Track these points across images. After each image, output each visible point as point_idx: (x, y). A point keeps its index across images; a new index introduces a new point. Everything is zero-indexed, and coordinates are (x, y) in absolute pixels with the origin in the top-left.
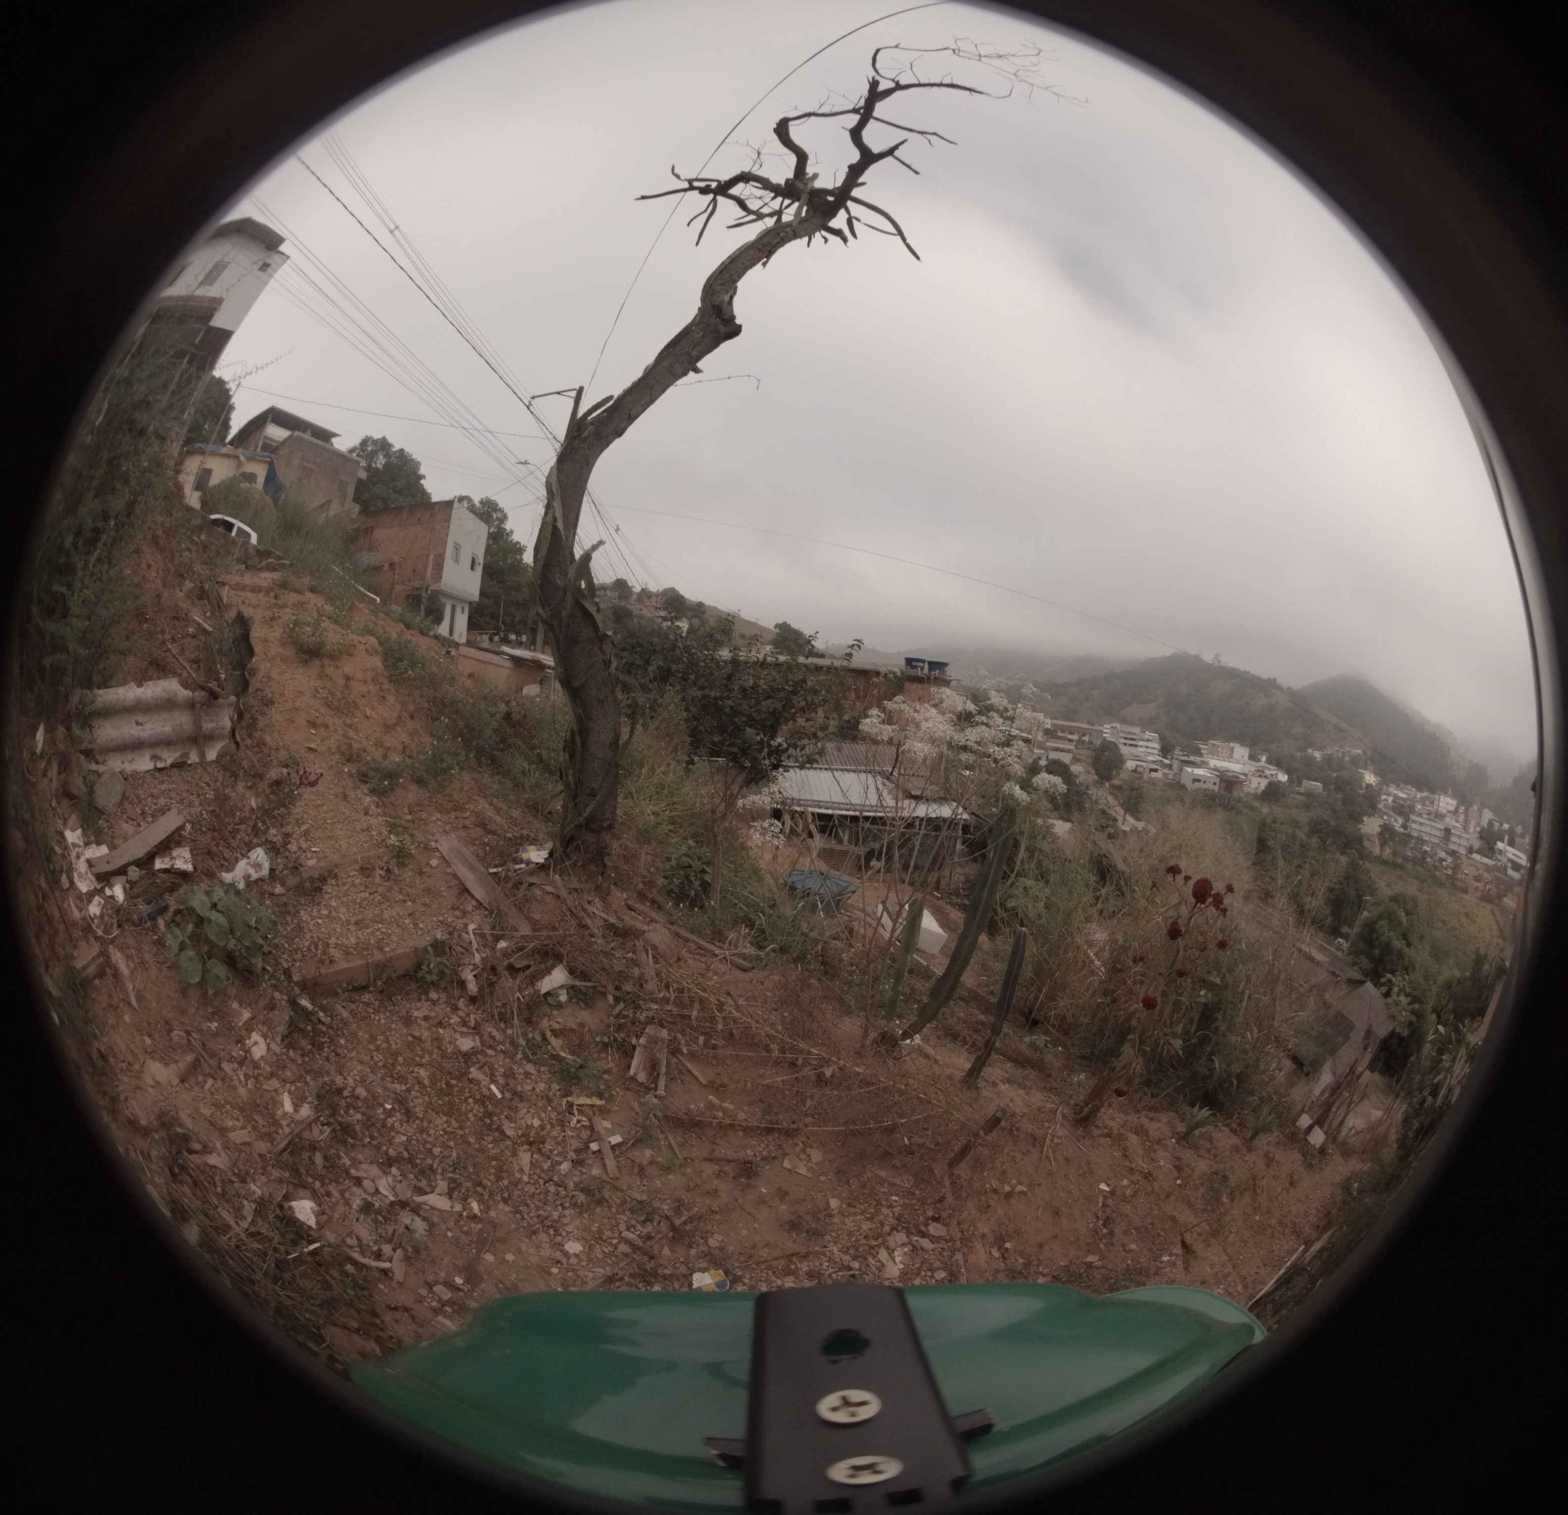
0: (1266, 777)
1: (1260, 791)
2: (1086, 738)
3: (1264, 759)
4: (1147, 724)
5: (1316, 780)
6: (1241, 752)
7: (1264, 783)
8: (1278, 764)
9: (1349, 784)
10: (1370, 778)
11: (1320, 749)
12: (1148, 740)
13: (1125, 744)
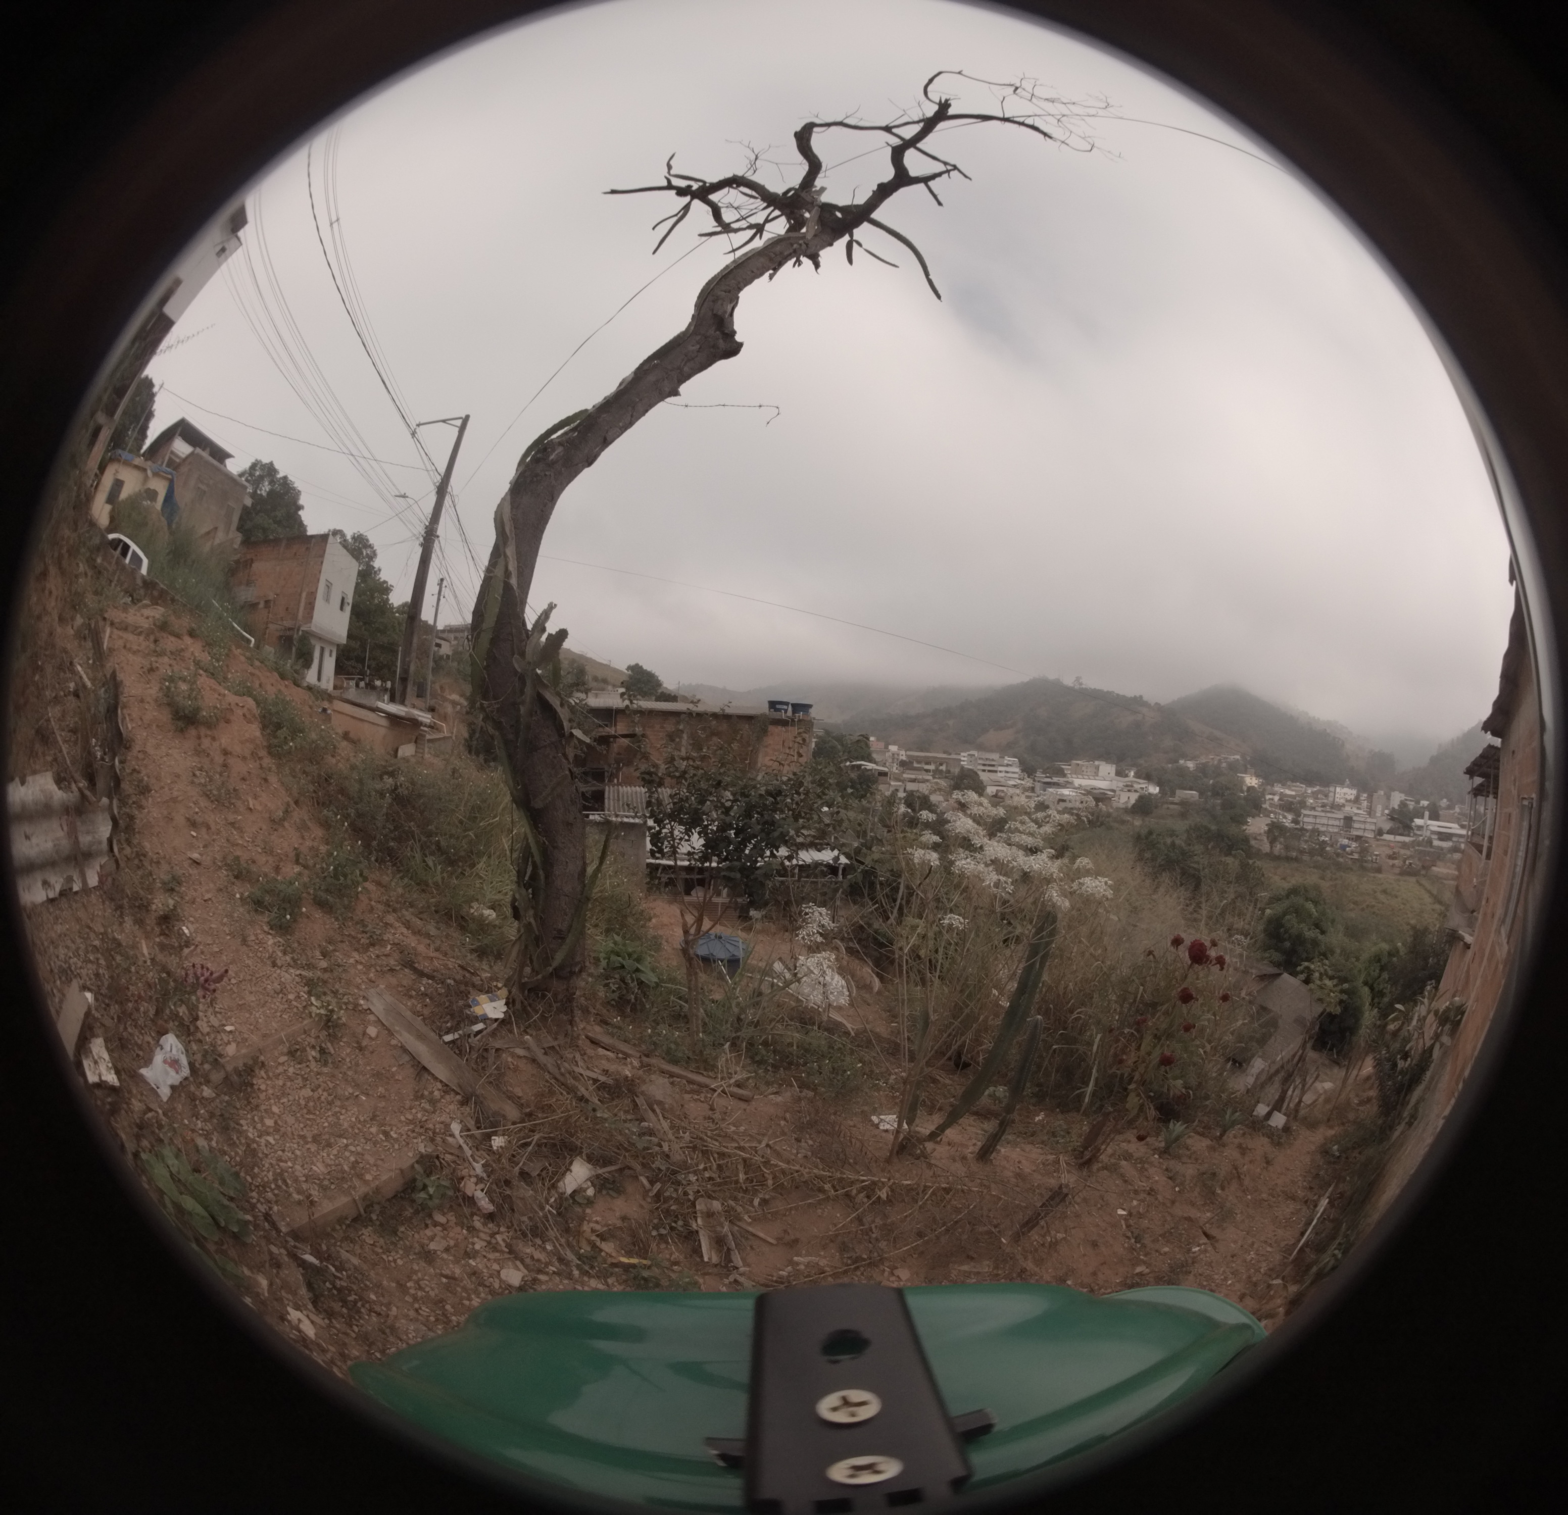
0: (1136, 791)
1: (1130, 805)
2: (943, 768)
3: (1132, 773)
4: (1005, 749)
5: (1191, 789)
6: (1107, 769)
7: (1134, 797)
8: (1148, 778)
9: (1228, 789)
10: (1251, 781)
11: (1192, 759)
12: (1008, 765)
13: (984, 771)
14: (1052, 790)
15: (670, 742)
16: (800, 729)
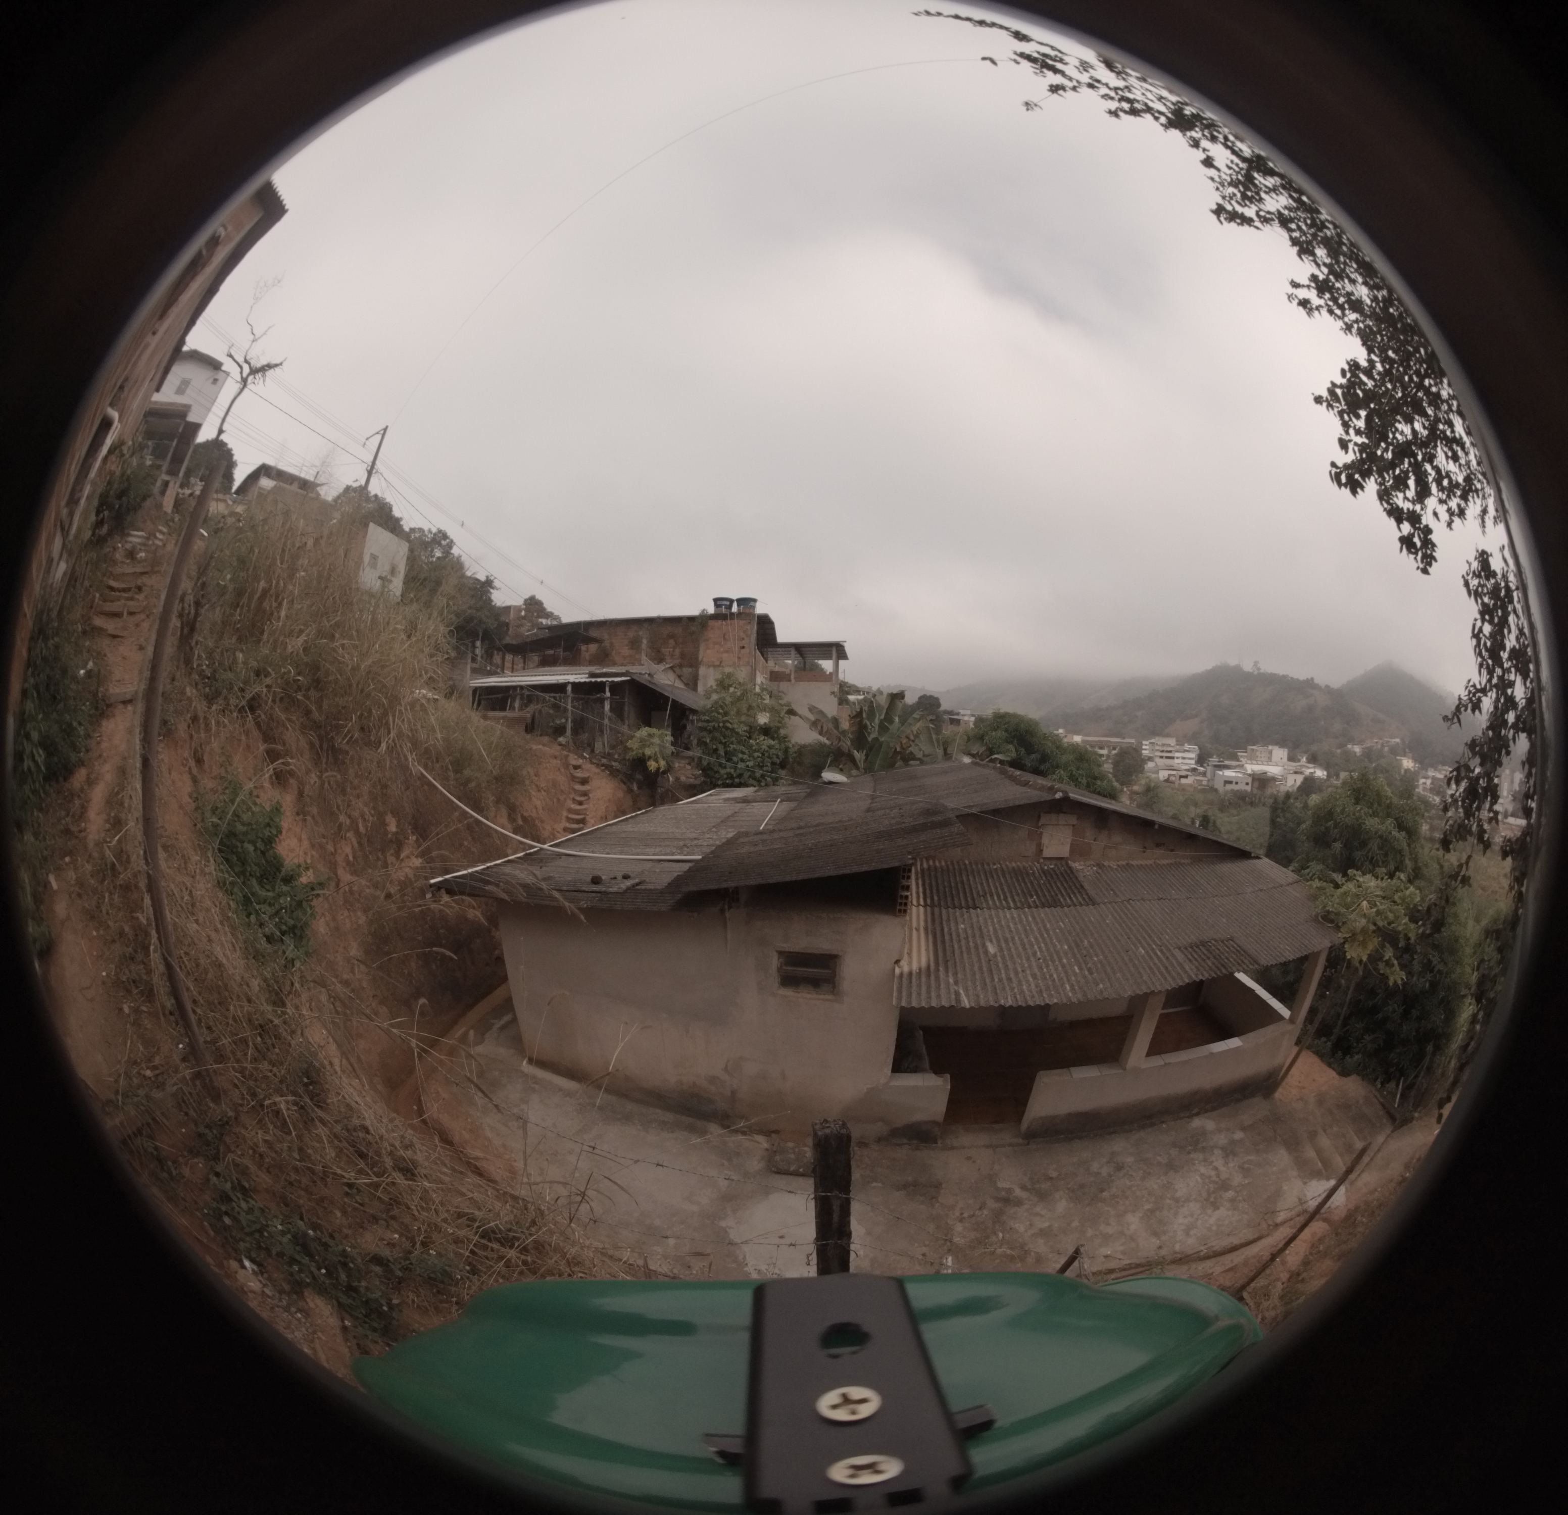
0: (1301, 773)
1: (1295, 788)
3: (1304, 759)
6: (1280, 753)
10: (1407, 763)
11: (1360, 743)
12: (1185, 751)
13: (1161, 757)
14: (1221, 773)
15: (632, 649)
16: (741, 622)
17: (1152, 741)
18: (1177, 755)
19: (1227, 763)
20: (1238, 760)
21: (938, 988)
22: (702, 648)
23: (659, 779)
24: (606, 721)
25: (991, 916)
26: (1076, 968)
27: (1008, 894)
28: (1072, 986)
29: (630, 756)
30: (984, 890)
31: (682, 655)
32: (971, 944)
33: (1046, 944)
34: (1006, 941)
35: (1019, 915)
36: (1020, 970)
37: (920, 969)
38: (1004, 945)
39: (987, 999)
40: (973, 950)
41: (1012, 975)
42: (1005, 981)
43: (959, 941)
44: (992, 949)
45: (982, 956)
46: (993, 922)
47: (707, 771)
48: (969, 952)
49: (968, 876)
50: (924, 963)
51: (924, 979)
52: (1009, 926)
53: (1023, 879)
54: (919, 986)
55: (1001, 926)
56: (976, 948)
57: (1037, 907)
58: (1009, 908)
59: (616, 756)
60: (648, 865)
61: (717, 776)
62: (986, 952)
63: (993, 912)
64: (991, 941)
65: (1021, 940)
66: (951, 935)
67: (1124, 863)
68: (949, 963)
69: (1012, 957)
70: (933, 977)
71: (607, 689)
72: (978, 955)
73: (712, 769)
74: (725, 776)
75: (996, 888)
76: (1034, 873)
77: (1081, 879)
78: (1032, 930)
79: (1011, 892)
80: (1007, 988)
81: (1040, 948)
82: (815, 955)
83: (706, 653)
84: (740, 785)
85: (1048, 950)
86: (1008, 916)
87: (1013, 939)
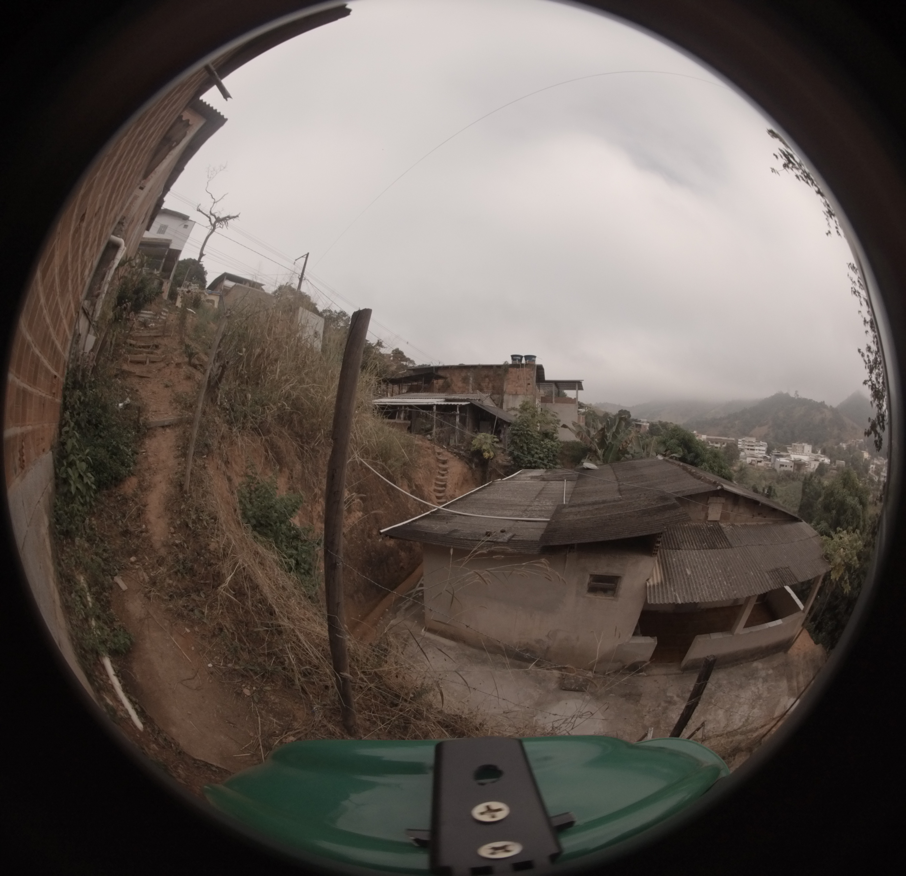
1: (815, 469)
3: (820, 452)
5: (842, 460)
6: (808, 448)
7: (817, 464)
8: (824, 452)
10: (866, 456)
11: (845, 442)
12: (761, 446)
13: (748, 449)
14: (778, 460)
15: (464, 383)
16: (528, 369)
17: (744, 439)
18: (756, 448)
19: (782, 453)
20: (787, 452)
21: (667, 592)
22: (505, 384)
23: (490, 462)
24: (457, 427)
25: (686, 554)
26: (725, 582)
27: (693, 542)
28: (723, 592)
29: (472, 449)
30: (682, 539)
31: (493, 387)
32: (679, 570)
33: (712, 570)
34: (694, 567)
35: (699, 554)
36: (701, 583)
37: (658, 583)
38: (694, 570)
39: (688, 599)
40: (680, 573)
41: (698, 586)
42: (695, 589)
43: (674, 568)
44: (689, 572)
45: (685, 576)
46: (687, 557)
47: (516, 459)
48: (679, 574)
49: (674, 531)
50: (659, 581)
51: (660, 589)
52: (695, 559)
53: (699, 532)
54: (658, 592)
55: (692, 559)
56: (682, 572)
57: (706, 549)
58: (694, 549)
59: (463, 448)
60: (512, 523)
61: (522, 462)
62: (687, 574)
63: (687, 552)
64: (688, 568)
65: (701, 567)
66: (670, 564)
67: (743, 524)
68: (671, 580)
69: (697, 576)
70: (664, 588)
71: (458, 409)
72: (683, 575)
73: (519, 458)
74: (527, 462)
75: (687, 538)
76: (704, 530)
77: (725, 533)
78: (705, 562)
79: (695, 540)
80: (697, 593)
81: (709, 571)
82: (609, 576)
83: (508, 387)
84: (535, 468)
85: (713, 572)
86: (694, 554)
87: (697, 566)
